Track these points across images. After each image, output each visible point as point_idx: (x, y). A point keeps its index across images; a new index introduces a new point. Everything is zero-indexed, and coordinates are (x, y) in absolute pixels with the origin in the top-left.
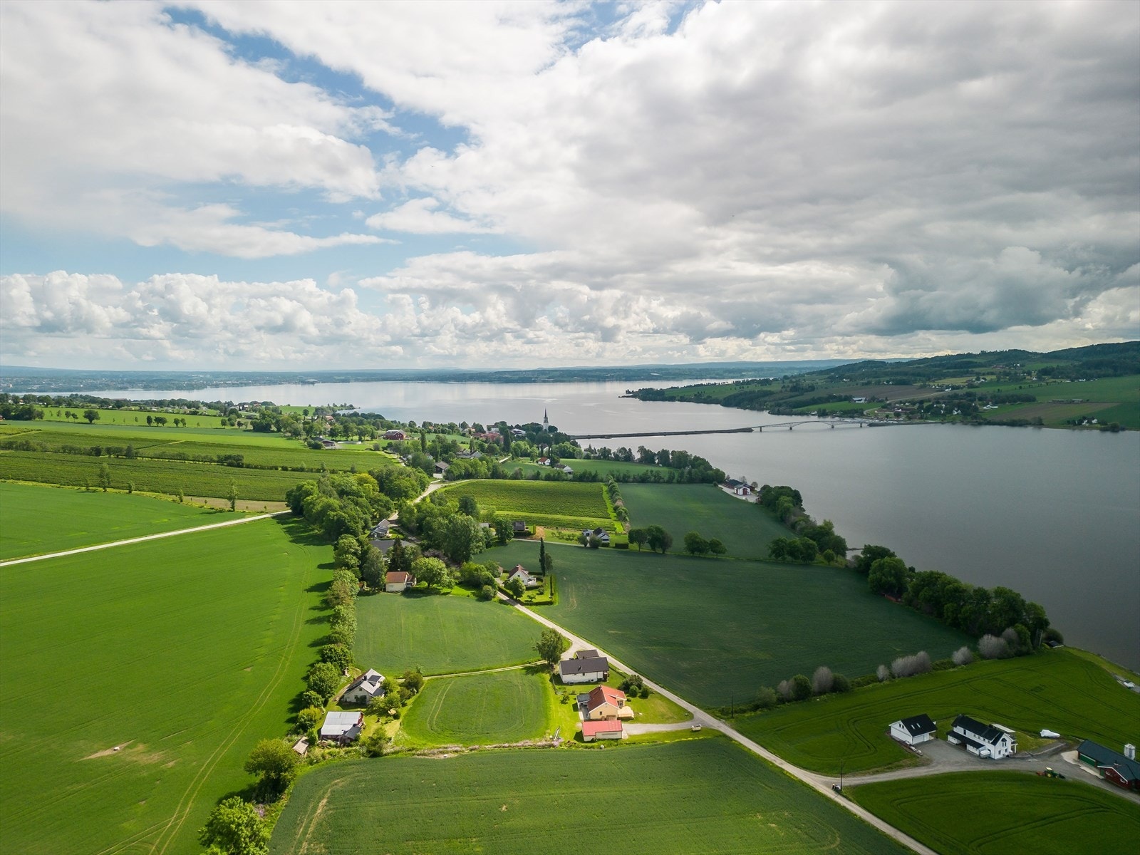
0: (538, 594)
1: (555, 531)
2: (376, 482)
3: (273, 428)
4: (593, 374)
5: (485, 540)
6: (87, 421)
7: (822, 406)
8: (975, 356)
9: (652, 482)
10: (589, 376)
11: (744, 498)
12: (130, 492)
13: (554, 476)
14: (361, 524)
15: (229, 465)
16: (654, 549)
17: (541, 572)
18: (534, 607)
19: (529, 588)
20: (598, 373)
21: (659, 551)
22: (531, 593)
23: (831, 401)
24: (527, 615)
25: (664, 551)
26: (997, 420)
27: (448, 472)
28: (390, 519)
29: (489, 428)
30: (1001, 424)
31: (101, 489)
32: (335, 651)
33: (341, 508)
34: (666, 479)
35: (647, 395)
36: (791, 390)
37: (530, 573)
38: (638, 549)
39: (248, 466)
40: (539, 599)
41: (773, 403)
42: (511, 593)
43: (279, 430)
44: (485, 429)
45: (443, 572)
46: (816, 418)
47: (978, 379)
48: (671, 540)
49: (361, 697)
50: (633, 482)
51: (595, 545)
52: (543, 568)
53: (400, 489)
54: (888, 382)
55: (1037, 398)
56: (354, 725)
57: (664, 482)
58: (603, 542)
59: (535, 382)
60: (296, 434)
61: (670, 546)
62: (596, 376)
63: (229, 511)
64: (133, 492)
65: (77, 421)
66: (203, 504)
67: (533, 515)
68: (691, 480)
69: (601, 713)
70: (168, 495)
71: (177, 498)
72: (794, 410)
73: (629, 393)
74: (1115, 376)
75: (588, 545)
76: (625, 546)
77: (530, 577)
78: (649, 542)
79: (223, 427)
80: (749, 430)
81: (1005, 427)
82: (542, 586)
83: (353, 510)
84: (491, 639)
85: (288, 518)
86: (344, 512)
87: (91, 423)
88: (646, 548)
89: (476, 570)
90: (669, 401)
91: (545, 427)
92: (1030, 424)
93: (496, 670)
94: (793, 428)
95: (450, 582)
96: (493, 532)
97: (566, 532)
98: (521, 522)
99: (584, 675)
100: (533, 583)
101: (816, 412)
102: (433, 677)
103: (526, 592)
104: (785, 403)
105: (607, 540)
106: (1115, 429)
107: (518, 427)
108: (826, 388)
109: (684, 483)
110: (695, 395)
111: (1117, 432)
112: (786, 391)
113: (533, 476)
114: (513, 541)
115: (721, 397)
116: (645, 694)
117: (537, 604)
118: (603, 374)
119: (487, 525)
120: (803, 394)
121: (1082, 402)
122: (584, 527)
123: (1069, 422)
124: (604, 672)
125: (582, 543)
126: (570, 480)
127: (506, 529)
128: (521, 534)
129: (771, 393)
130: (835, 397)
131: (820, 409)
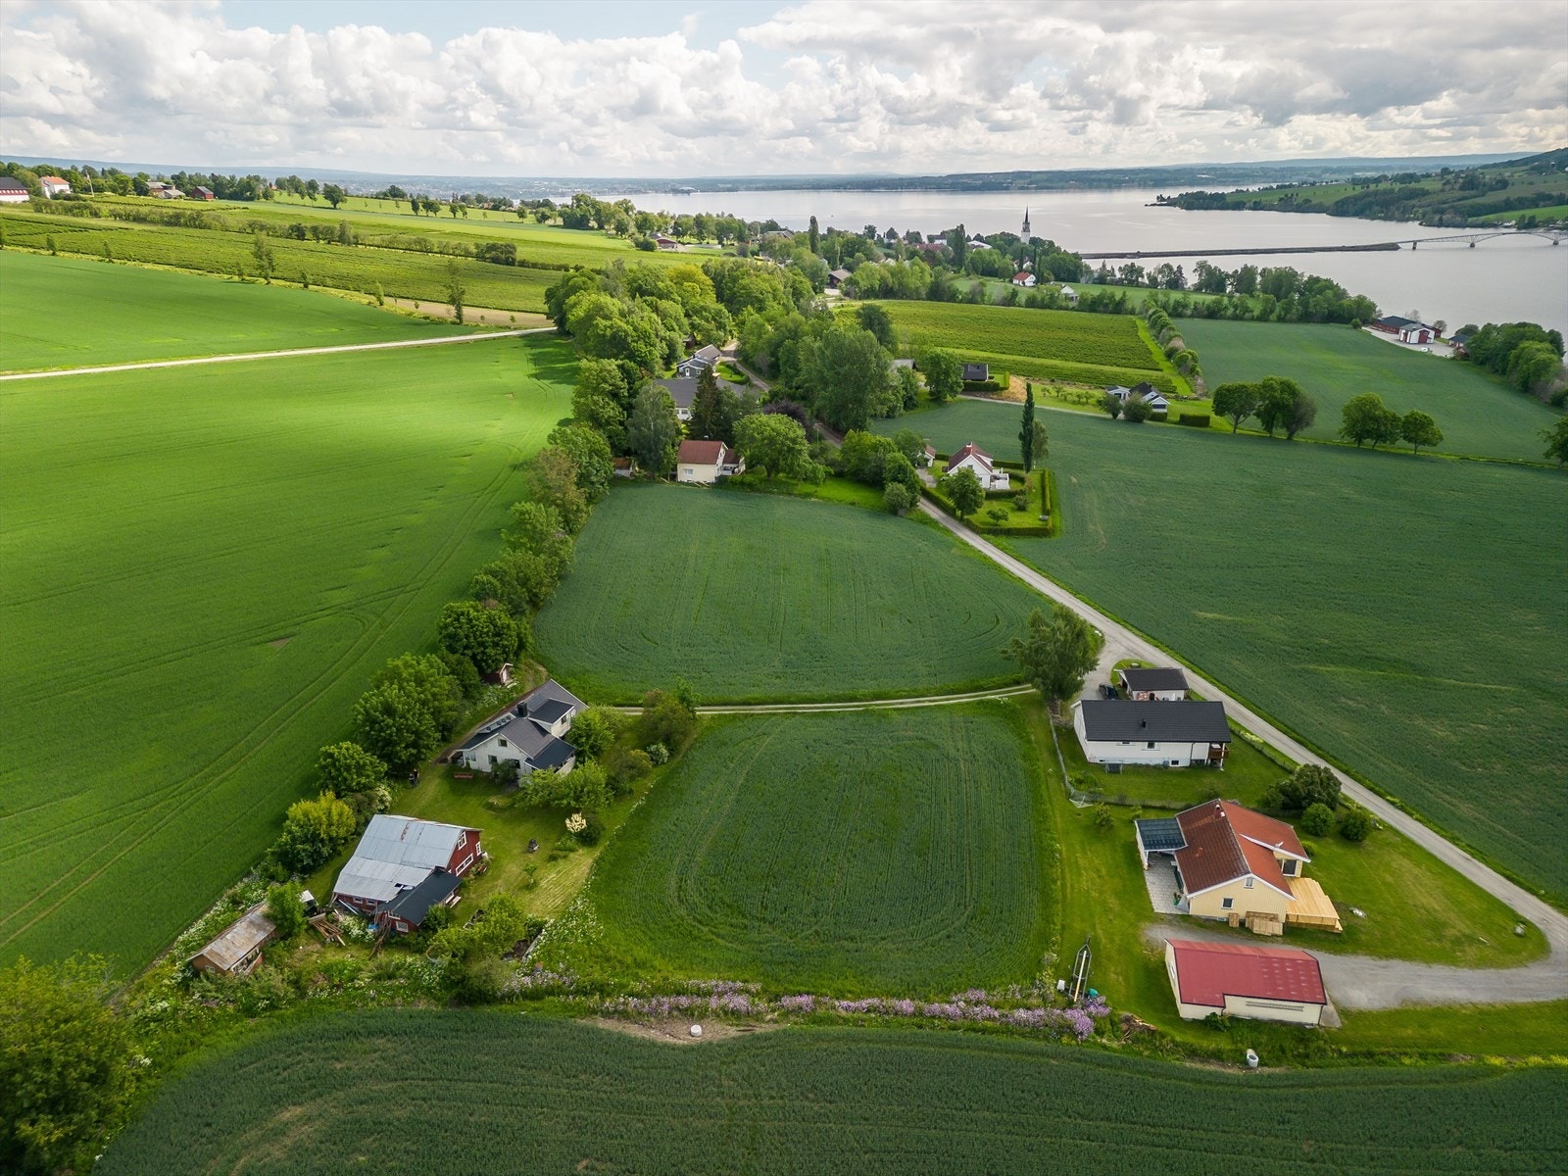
0: (1013, 510)
1: (1050, 388)
2: (710, 282)
3: (593, 223)
4: (1101, 177)
5: (903, 392)
6: (329, 204)
7: (1529, 213)
9: (1229, 318)
10: (1093, 180)
11: (1423, 349)
12: (306, 286)
13: (1043, 300)
14: (659, 350)
15: (495, 260)
16: (1270, 432)
17: (1021, 461)
18: (1004, 541)
19: (993, 496)
20: (1108, 176)
21: (1280, 433)
22: (996, 506)
23: (1542, 203)
24: (985, 557)
25: (1291, 434)
27: (851, 282)
28: (725, 349)
29: (931, 239)
31: (262, 280)
32: (470, 621)
33: (623, 315)
34: (1256, 313)
35: (1191, 203)
36: (1462, 188)
37: (996, 464)
38: (1231, 429)
39: (523, 264)
40: (1016, 520)
42: (951, 503)
43: (601, 227)
44: (925, 239)
45: (798, 447)
46: (1515, 232)
48: (1314, 411)
49: (507, 761)
50: (1192, 316)
51: (1137, 415)
52: (1028, 455)
53: (749, 295)
56: (438, 871)
57: (1252, 319)
58: (1155, 410)
59: (1007, 189)
60: (621, 229)
61: (1308, 424)
62: (1105, 180)
63: (453, 323)
64: (310, 287)
65: (315, 204)
66: (414, 309)
67: (1004, 357)
68: (1306, 317)
69: (1228, 903)
70: (362, 294)
71: (373, 299)
72: (1470, 220)
73: (1163, 199)
75: (1121, 416)
76: (1202, 422)
77: (996, 472)
78: (1258, 415)
79: (521, 220)
80: (1393, 247)
82: (1022, 493)
83: (645, 317)
84: (892, 612)
85: (550, 339)
86: (627, 323)
87: (335, 208)
88: (1252, 424)
89: (875, 447)
90: (1234, 209)
91: (1025, 239)
93: (898, 704)
94: (1476, 245)
95: (814, 471)
96: (921, 379)
97: (1072, 390)
98: (980, 366)
99: (1151, 745)
100: (1003, 484)
101: (1514, 222)
102: (728, 711)
103: (986, 503)
104: (1452, 207)
105: (1163, 406)
107: (978, 238)
108: (1532, 183)
109: (1291, 321)
110: (1281, 199)
113: (1005, 298)
114: (961, 401)
115: (1329, 201)
116: (1354, 831)
117: (1010, 533)
118: (1116, 177)
119: (909, 363)
120: (1485, 194)
122: (1110, 382)
124: (1211, 742)
125: (1108, 411)
126: (1073, 309)
127: (947, 374)
128: (978, 385)
129: (1424, 193)
130: (1550, 197)
131: (1523, 217)
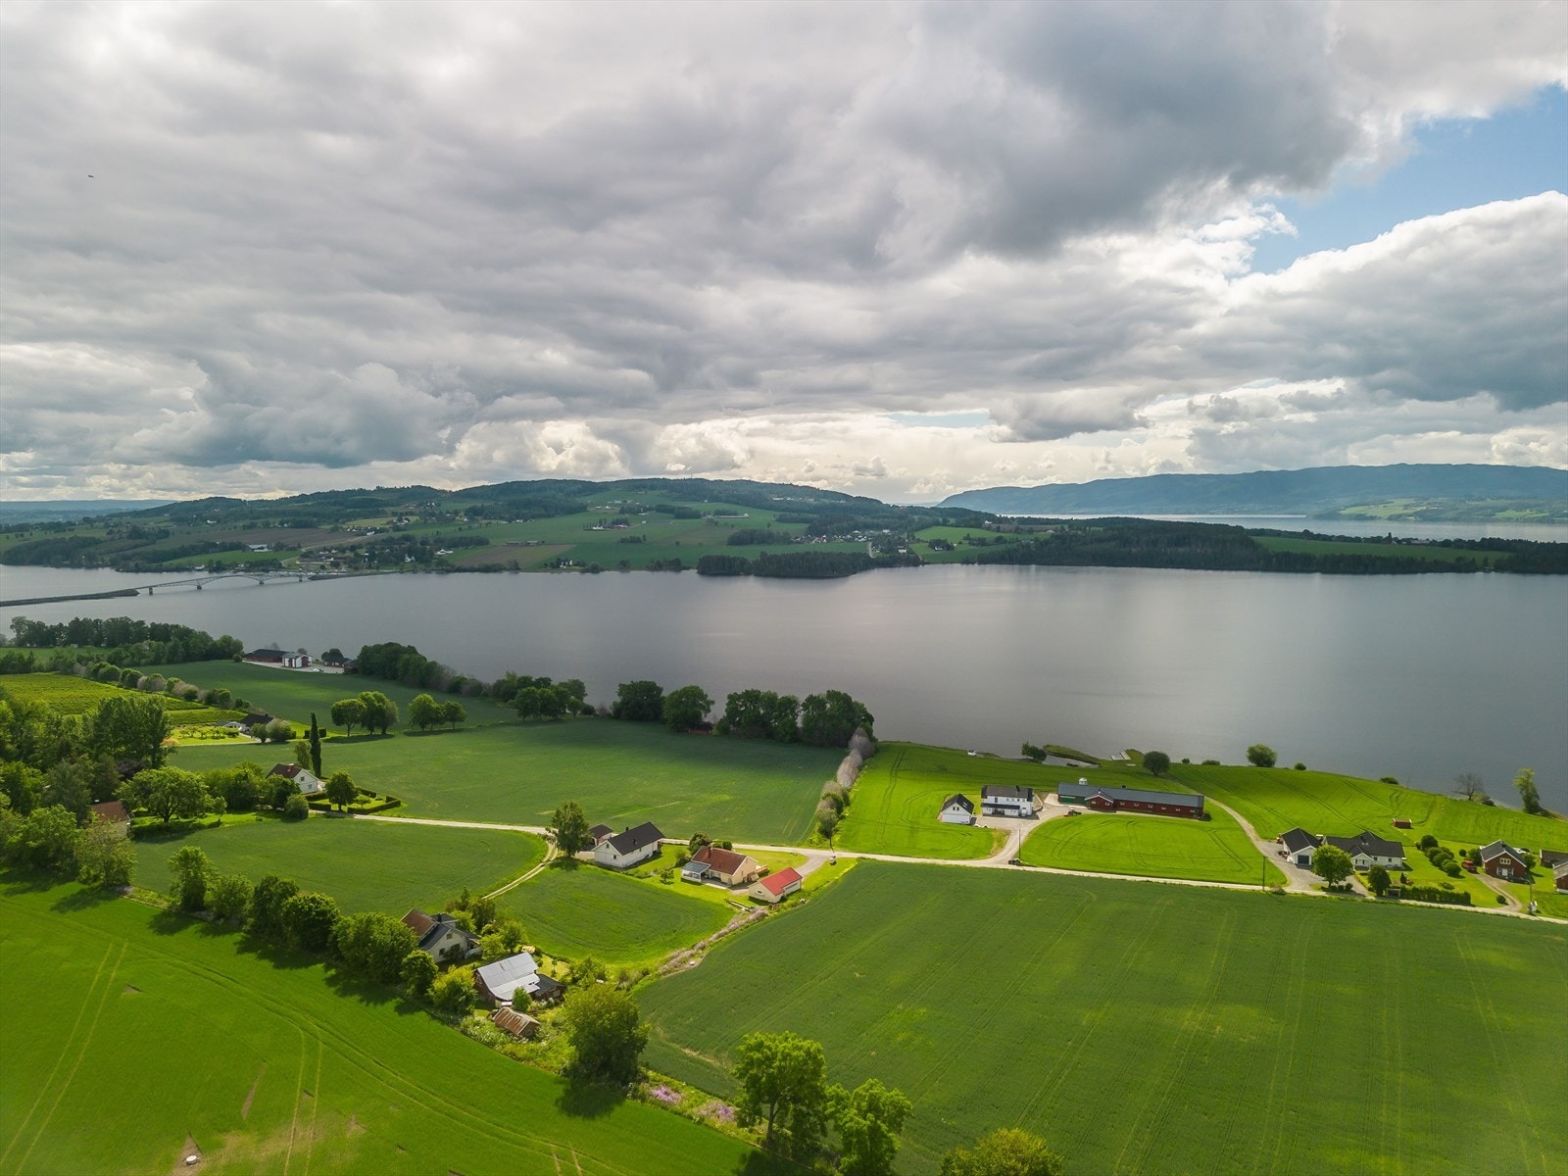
7: (216, 557)
8: (369, 492)
23: (214, 550)
26: (467, 566)
30: (472, 570)
36: (129, 537)
41: (114, 555)
46: (205, 574)
47: (400, 520)
54: (282, 523)
55: (491, 541)
74: (549, 516)
80: (132, 593)
81: (477, 573)
92: (505, 569)
94: (203, 587)
101: (203, 566)
104: (135, 554)
106: (595, 570)
111: (598, 572)
112: (121, 538)
120: (154, 543)
121: (537, 544)
123: (546, 565)
129: (92, 542)
131: (211, 562)
